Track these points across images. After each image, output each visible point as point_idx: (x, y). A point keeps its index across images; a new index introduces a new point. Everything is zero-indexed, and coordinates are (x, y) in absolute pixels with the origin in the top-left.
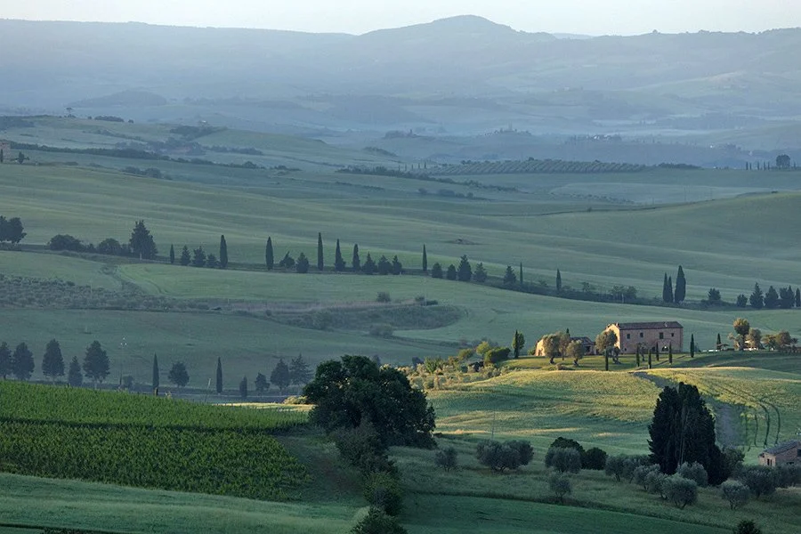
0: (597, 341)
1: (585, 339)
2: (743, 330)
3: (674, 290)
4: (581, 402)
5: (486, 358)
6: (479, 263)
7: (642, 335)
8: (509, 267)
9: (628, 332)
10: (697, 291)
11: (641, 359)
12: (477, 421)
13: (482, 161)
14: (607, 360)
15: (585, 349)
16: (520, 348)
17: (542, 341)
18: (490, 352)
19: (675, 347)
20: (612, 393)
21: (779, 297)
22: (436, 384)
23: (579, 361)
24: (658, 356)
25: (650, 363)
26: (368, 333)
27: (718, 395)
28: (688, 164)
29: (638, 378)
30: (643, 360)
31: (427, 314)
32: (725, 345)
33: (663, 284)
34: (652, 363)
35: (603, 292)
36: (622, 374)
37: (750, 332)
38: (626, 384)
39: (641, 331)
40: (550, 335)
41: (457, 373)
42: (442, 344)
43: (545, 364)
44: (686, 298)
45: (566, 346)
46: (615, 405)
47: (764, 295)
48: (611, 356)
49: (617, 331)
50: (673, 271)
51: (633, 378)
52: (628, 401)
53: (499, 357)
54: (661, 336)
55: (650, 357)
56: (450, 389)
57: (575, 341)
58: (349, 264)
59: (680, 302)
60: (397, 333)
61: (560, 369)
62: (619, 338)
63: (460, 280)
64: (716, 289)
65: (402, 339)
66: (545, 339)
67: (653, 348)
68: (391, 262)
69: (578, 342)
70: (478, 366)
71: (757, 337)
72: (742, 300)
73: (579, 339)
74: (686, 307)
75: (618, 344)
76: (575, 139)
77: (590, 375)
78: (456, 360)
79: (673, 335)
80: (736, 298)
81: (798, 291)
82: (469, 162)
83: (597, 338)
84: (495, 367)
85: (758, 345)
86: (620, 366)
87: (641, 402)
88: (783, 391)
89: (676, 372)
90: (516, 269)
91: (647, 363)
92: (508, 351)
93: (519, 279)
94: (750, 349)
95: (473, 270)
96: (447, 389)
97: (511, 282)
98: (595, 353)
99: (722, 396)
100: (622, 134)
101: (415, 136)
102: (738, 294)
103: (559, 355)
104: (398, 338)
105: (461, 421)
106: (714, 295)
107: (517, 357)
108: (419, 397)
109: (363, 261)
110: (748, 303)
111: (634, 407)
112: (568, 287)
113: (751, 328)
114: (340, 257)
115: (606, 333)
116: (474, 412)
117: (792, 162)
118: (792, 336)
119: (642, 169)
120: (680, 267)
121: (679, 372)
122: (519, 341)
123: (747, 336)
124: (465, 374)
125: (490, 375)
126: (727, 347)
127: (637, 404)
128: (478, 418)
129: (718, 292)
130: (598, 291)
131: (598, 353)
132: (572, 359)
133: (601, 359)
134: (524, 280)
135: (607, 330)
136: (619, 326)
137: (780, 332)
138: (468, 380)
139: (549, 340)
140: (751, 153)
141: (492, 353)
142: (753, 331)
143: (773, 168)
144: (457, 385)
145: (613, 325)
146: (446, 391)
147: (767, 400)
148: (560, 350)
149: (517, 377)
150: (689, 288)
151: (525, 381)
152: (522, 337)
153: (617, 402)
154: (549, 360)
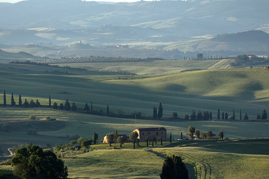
0: (130, 136)
1: (124, 135)
2: (193, 131)
3: (158, 113)
4: (125, 163)
5: (82, 145)
6: (73, 102)
7: (149, 133)
8: (86, 104)
9: (143, 132)
10: (167, 113)
11: (149, 144)
12: (81, 172)
13: (70, 58)
14: (134, 144)
15: (125, 139)
16: (96, 139)
17: (106, 136)
18: (83, 141)
19: (163, 139)
20: (138, 158)
21: (203, 116)
22: (62, 156)
23: (122, 145)
24: (156, 142)
25: (153, 146)
26: (26, 133)
27: (184, 159)
28: (159, 58)
29: (149, 152)
30: (150, 144)
31: (51, 124)
32: (184, 137)
33: (153, 110)
34: (154, 146)
35: (127, 114)
36: (142, 151)
37: (195, 132)
38: (144, 155)
39: (148, 132)
40: (110, 134)
41: (71, 151)
42: (59, 137)
43: (107, 147)
44: (163, 116)
45: (117, 139)
46: (140, 164)
47: (196, 114)
48: (136, 143)
49: (138, 132)
50: (157, 104)
51: (147, 152)
52: (145, 162)
53: (88, 144)
54: (157, 134)
55: (153, 143)
56: (68, 158)
57: (120, 136)
58: (17, 104)
59: (161, 118)
60: (39, 133)
61: (114, 149)
62: (139, 135)
63: (65, 110)
64: (176, 112)
65: (41, 135)
66: (107, 136)
67: (154, 139)
68: (35, 102)
69: (121, 137)
70: (79, 148)
71: (198, 134)
72: (187, 117)
73: (122, 135)
74: (163, 120)
75: (139, 137)
76: (109, 47)
77: (128, 151)
78: (69, 145)
79: (162, 133)
80: (185, 116)
81: (211, 113)
82: (65, 58)
83: (130, 135)
84: (87, 148)
85: (198, 137)
86: (140, 147)
87: (151, 163)
88: (211, 157)
89: (165, 150)
90: (89, 105)
91: (152, 146)
92: (91, 141)
93: (91, 109)
94: (195, 139)
95: (71, 105)
96: (67, 158)
97: (88, 110)
98: (129, 141)
99: (185, 160)
100: (129, 44)
101: (40, 46)
102: (185, 114)
103: (113, 142)
104: (39, 135)
105: (74, 172)
106: (175, 115)
107: (95, 144)
108: (61, 163)
109: (23, 102)
110: (190, 118)
111: (148, 164)
112: (112, 112)
113: (196, 130)
114: (13, 100)
115: (133, 133)
116: (79, 168)
117: (204, 56)
118: (213, 133)
119: (140, 60)
120: (160, 103)
121: (166, 150)
122: (96, 136)
123: (194, 133)
124: (74, 151)
125: (85, 152)
126: (185, 138)
127: (149, 163)
128: (81, 171)
129: (176, 114)
130: (125, 114)
131: (130, 142)
132: (119, 144)
133: (132, 144)
134: (93, 109)
135: (134, 131)
136: (139, 130)
137: (208, 131)
138: (75, 154)
139: (109, 136)
140: (185, 53)
141: (84, 142)
142: (197, 131)
143: (195, 59)
144: (71, 156)
145: (137, 129)
146: (66, 159)
147: (205, 161)
148: (114, 140)
149: (97, 153)
150: (164, 112)
151: (100, 154)
152: (97, 135)
153: (140, 162)
154: (109, 145)
